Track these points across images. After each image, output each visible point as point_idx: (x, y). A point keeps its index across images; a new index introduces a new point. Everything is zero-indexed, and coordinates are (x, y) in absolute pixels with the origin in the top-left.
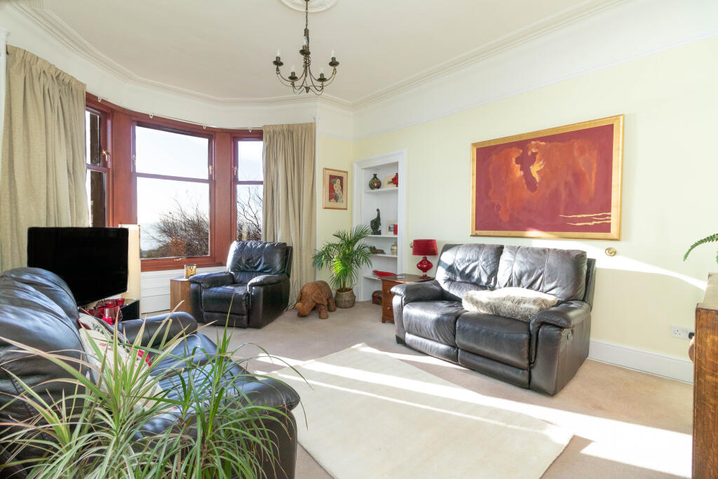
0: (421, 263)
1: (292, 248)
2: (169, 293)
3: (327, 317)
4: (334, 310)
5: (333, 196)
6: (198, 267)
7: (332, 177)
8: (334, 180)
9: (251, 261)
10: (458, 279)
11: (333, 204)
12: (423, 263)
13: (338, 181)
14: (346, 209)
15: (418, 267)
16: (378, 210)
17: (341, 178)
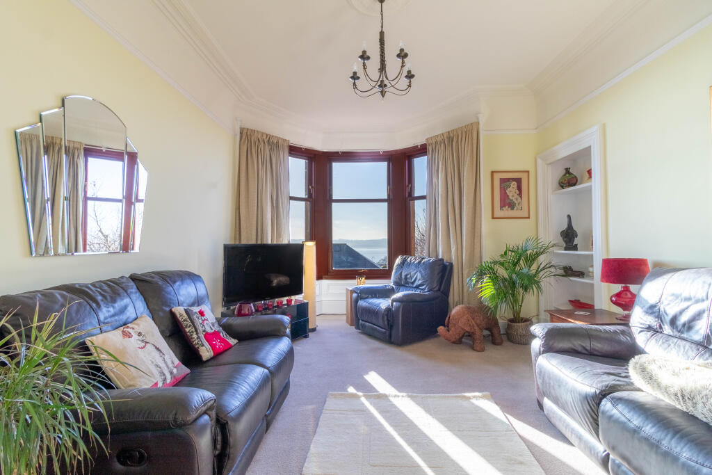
0: (618, 295)
1: (451, 265)
2: (345, 299)
3: (483, 350)
4: (500, 344)
5: (506, 203)
6: (366, 278)
7: (503, 181)
8: (508, 183)
9: (409, 276)
10: (667, 329)
11: (507, 212)
12: (623, 295)
13: (514, 184)
14: (529, 218)
15: (612, 301)
16: (569, 216)
17: (519, 181)
